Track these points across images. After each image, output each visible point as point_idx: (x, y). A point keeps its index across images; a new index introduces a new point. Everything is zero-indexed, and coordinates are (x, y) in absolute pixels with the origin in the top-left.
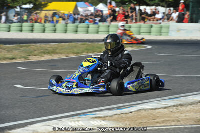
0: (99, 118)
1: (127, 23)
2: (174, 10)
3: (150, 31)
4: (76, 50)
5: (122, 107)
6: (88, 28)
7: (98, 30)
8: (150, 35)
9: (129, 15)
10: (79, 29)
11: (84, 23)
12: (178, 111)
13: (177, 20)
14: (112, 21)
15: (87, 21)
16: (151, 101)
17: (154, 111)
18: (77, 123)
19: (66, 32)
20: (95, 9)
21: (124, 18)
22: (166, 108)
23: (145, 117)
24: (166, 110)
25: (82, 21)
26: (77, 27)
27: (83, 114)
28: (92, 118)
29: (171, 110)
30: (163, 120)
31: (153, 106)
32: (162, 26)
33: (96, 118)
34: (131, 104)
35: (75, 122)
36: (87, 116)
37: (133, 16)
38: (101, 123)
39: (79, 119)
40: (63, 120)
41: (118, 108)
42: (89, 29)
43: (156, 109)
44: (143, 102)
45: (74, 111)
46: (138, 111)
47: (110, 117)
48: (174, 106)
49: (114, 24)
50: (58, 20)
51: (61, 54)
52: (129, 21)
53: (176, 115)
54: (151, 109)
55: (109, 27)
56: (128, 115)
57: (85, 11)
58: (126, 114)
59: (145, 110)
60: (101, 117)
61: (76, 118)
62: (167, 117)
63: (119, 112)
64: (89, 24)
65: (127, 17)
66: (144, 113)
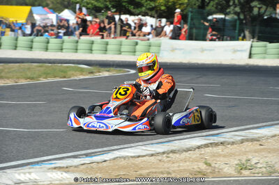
0: (60, 168)
1: (103, 38)
2: (167, 22)
3: (135, 49)
4: (29, 74)
5: (93, 153)
6: (48, 42)
7: (62, 46)
8: (134, 55)
9: (105, 26)
10: (35, 45)
11: (42, 35)
12: (168, 159)
13: (170, 35)
14: (81, 35)
15: (47, 34)
16: (132, 145)
17: (137, 159)
18: (27, 175)
19: (15, 48)
20: (57, 16)
21: (98, 30)
22: (152, 155)
23: (124, 168)
24: (152, 158)
25: (39, 34)
26: (32, 42)
27: (37, 163)
28: (50, 169)
29: (160, 158)
30: (148, 171)
31: (134, 153)
32: (150, 43)
33: (55, 168)
34: (105, 149)
35: (25, 173)
36: (43, 166)
37: (110, 28)
38: (62, 176)
39: (31, 170)
40: (8, 171)
41: (87, 155)
42: (49, 45)
43: (139, 157)
44: (122, 146)
45: (24, 159)
46: (114, 159)
47: (76, 167)
48: (164, 153)
49: (84, 38)
50: (3, 30)
51: (8, 78)
52: (105, 34)
53: (166, 165)
54: (132, 157)
55: (77, 42)
56: (100, 165)
57: (44, 20)
58: (98, 163)
59: (124, 158)
60: (63, 168)
61: (26, 169)
62: (154, 168)
63: (87, 160)
64: (49, 37)
65: (102, 29)
66: (123, 162)
